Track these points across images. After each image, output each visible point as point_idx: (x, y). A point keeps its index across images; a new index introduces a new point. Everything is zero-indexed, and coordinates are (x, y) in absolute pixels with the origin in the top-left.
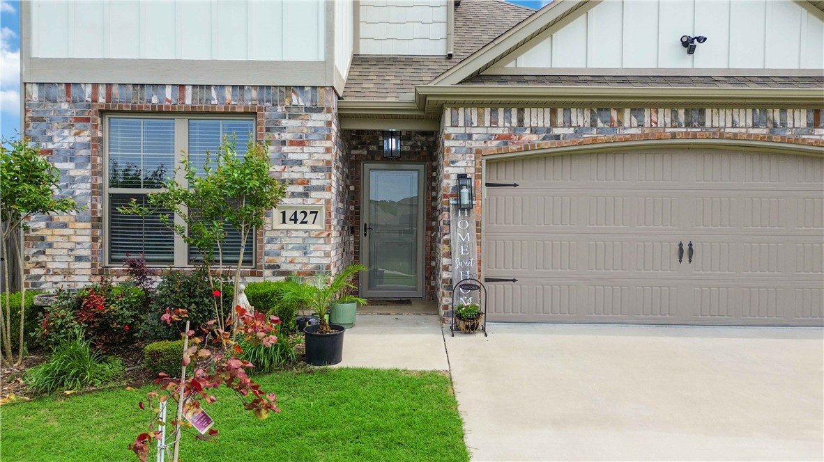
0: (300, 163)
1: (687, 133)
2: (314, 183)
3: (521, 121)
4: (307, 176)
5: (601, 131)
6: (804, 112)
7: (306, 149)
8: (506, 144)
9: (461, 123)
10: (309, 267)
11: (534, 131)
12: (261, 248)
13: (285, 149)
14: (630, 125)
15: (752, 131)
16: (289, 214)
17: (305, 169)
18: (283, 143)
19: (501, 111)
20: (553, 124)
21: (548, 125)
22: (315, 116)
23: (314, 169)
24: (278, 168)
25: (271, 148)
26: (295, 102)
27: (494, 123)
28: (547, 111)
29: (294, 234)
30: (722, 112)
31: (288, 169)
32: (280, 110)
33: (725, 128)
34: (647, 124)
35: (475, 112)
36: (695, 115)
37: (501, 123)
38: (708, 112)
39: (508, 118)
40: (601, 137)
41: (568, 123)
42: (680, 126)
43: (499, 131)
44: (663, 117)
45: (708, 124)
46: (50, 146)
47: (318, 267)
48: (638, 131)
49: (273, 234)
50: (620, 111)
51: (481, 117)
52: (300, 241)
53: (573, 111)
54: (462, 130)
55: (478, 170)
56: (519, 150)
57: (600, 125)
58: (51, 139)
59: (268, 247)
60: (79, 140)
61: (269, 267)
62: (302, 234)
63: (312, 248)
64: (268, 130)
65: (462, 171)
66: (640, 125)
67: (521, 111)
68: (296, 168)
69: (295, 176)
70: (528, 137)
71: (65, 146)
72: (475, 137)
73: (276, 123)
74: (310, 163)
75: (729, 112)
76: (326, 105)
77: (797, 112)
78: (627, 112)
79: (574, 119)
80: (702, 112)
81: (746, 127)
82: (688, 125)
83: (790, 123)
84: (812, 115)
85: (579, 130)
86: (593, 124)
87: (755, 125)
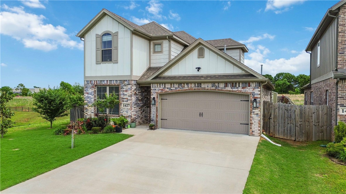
0: (126, 95)
1: (198, 89)
2: (129, 99)
3: (165, 86)
4: (127, 98)
5: (180, 88)
6: (223, 84)
7: (127, 92)
8: (162, 91)
9: (154, 87)
10: (128, 116)
11: (168, 88)
12: (120, 111)
13: (124, 92)
14: (186, 87)
15: (211, 88)
16: (125, 105)
17: (127, 96)
18: (124, 91)
19: (161, 84)
20: (171, 87)
21: (170, 87)
22: (129, 86)
23: (129, 96)
24: (123, 96)
25: (122, 92)
26: (125, 83)
27: (160, 87)
28: (170, 84)
29: (125, 109)
30: (205, 84)
31: (124, 96)
32: (123, 85)
33: (206, 87)
34: (189, 87)
35: (156, 84)
36: (199, 85)
37: (161, 87)
38: (202, 84)
39: (162, 86)
40: (180, 90)
41: (174, 87)
42: (196, 87)
43: (161, 88)
44: (193, 85)
45: (202, 87)
46: (88, 92)
47: (129, 115)
48: (188, 88)
49: (122, 109)
50: (184, 84)
51: (157, 85)
52: (126, 110)
53: (175, 84)
54: (154, 88)
55: (157, 96)
56: (165, 92)
57: (180, 87)
58: (88, 91)
59: (121, 111)
60: (92, 91)
61: (121, 115)
62: (127, 109)
63: (128, 112)
64: (121, 89)
65: (154, 97)
66: (188, 87)
67: (165, 84)
68: (126, 96)
69: (125, 97)
70: (166, 90)
71: (90, 92)
72: (156, 90)
73: (123, 87)
74: (128, 95)
75: (206, 84)
76: (131, 83)
77: (222, 84)
78: (185, 84)
79: (175, 86)
80: (201, 84)
81: (210, 87)
82: (198, 87)
83: (220, 86)
84: (225, 84)
85: (176, 88)
86: (179, 87)
87: (212, 87)
